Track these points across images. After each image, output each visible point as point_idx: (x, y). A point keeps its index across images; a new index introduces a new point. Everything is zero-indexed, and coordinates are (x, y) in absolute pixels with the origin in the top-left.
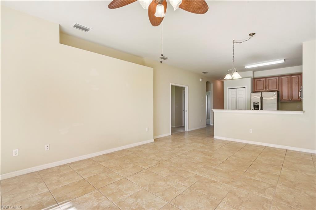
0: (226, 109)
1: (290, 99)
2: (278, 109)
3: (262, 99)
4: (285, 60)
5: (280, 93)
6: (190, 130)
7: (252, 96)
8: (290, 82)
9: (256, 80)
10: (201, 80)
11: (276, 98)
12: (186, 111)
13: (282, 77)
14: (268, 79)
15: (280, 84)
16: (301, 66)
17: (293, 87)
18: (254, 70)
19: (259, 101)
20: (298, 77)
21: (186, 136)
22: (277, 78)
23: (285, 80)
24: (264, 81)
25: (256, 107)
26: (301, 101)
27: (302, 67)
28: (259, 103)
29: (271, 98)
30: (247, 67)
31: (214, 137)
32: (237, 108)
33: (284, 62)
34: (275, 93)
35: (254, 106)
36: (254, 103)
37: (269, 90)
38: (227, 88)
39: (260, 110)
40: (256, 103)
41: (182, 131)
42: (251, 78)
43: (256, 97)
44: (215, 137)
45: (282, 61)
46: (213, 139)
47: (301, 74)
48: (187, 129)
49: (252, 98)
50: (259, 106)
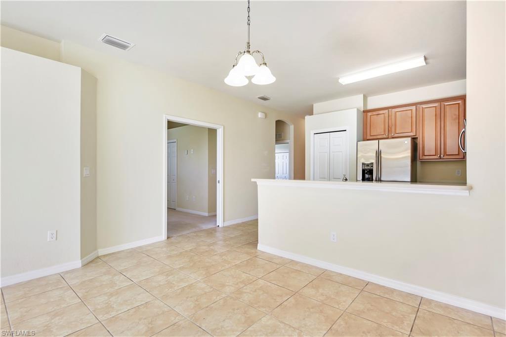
0: (309, 179)
1: (440, 156)
2: (414, 180)
3: (379, 154)
4: (425, 59)
5: (420, 141)
6: (227, 224)
7: (359, 149)
8: (440, 116)
9: (369, 114)
10: (260, 115)
11: (408, 154)
12: (219, 182)
13: (424, 106)
14: (393, 110)
15: (418, 121)
16: (464, 80)
17: (448, 128)
18: (366, 91)
19: (374, 161)
20: (459, 104)
21: (219, 235)
22: (414, 108)
23: (430, 113)
24: (387, 115)
25: (368, 174)
26: (461, 159)
27: (466, 81)
28: (372, 164)
31: (258, 249)
33: (424, 64)
34: (408, 142)
35: (364, 172)
36: (363, 164)
37: (396, 135)
38: (313, 132)
39: (376, 181)
40: (368, 165)
42: (358, 110)
43: (368, 152)
44: (260, 247)
45: (416, 62)
46: (256, 252)
47: (463, 98)
48: (220, 222)
49: (359, 153)
50: (372, 170)
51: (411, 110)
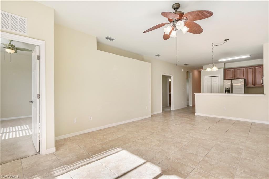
0: (203, 93)
1: (254, 85)
2: (245, 93)
3: (232, 85)
4: (250, 55)
5: (247, 80)
6: (175, 109)
7: (224, 83)
8: (254, 72)
9: (227, 70)
10: (182, 70)
11: (243, 84)
12: (172, 95)
13: (248, 68)
14: (236, 69)
15: (246, 73)
17: (257, 76)
18: (225, 63)
19: (230, 87)
20: (261, 68)
21: (172, 113)
22: (244, 69)
23: (250, 71)
24: (234, 71)
25: (228, 91)
26: (262, 86)
27: (263, 60)
28: (229, 88)
29: (239, 84)
30: (220, 60)
32: (212, 92)
33: (249, 57)
34: (243, 81)
35: (226, 91)
36: (226, 88)
37: (237, 78)
38: (204, 77)
39: (231, 93)
40: (227, 88)
41: (169, 110)
42: (223, 69)
43: (228, 84)
44: (196, 114)
45: (248, 56)
46: (195, 116)
47: (262, 66)
48: (172, 108)
49: (224, 84)
50: (229, 90)
51: (243, 69)
